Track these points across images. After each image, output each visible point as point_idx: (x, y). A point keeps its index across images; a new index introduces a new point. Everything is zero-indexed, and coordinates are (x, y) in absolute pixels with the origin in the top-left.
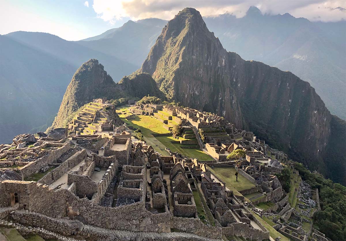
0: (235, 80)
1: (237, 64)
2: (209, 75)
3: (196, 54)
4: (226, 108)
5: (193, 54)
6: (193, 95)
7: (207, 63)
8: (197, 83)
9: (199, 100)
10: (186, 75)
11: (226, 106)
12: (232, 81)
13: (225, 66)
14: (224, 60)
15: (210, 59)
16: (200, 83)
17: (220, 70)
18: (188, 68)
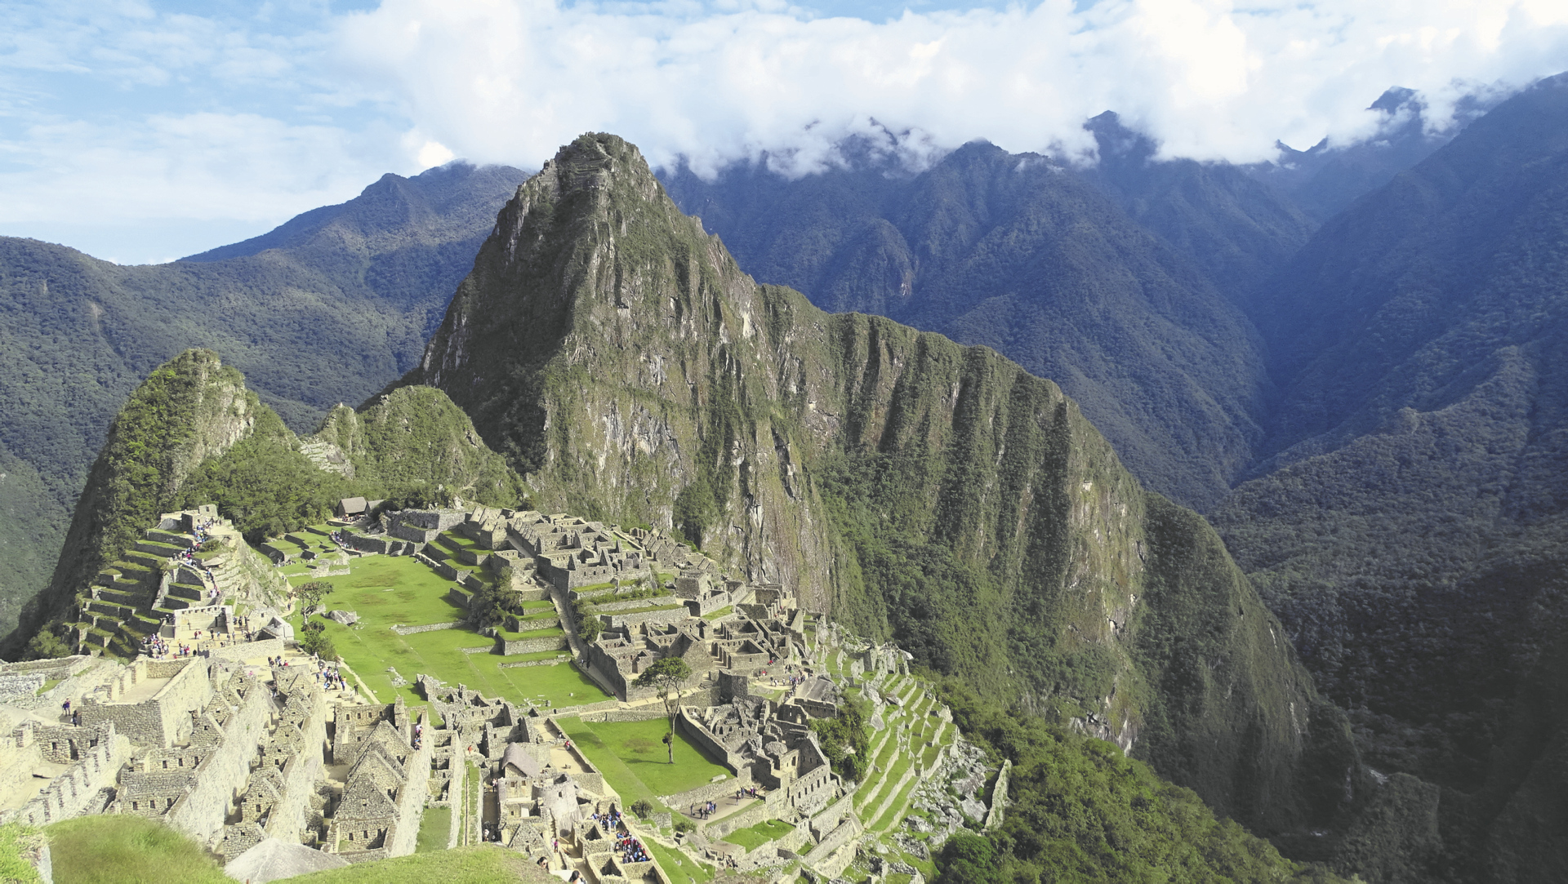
0: (794, 389)
1: (797, 327)
2: (688, 375)
3: (633, 302)
4: (764, 494)
5: (619, 303)
6: (633, 456)
7: (678, 332)
8: (642, 410)
9: (657, 472)
10: (593, 380)
11: (761, 490)
12: (784, 393)
13: (754, 338)
14: (746, 317)
15: (689, 318)
16: (657, 408)
17: (730, 355)
18: (601, 355)
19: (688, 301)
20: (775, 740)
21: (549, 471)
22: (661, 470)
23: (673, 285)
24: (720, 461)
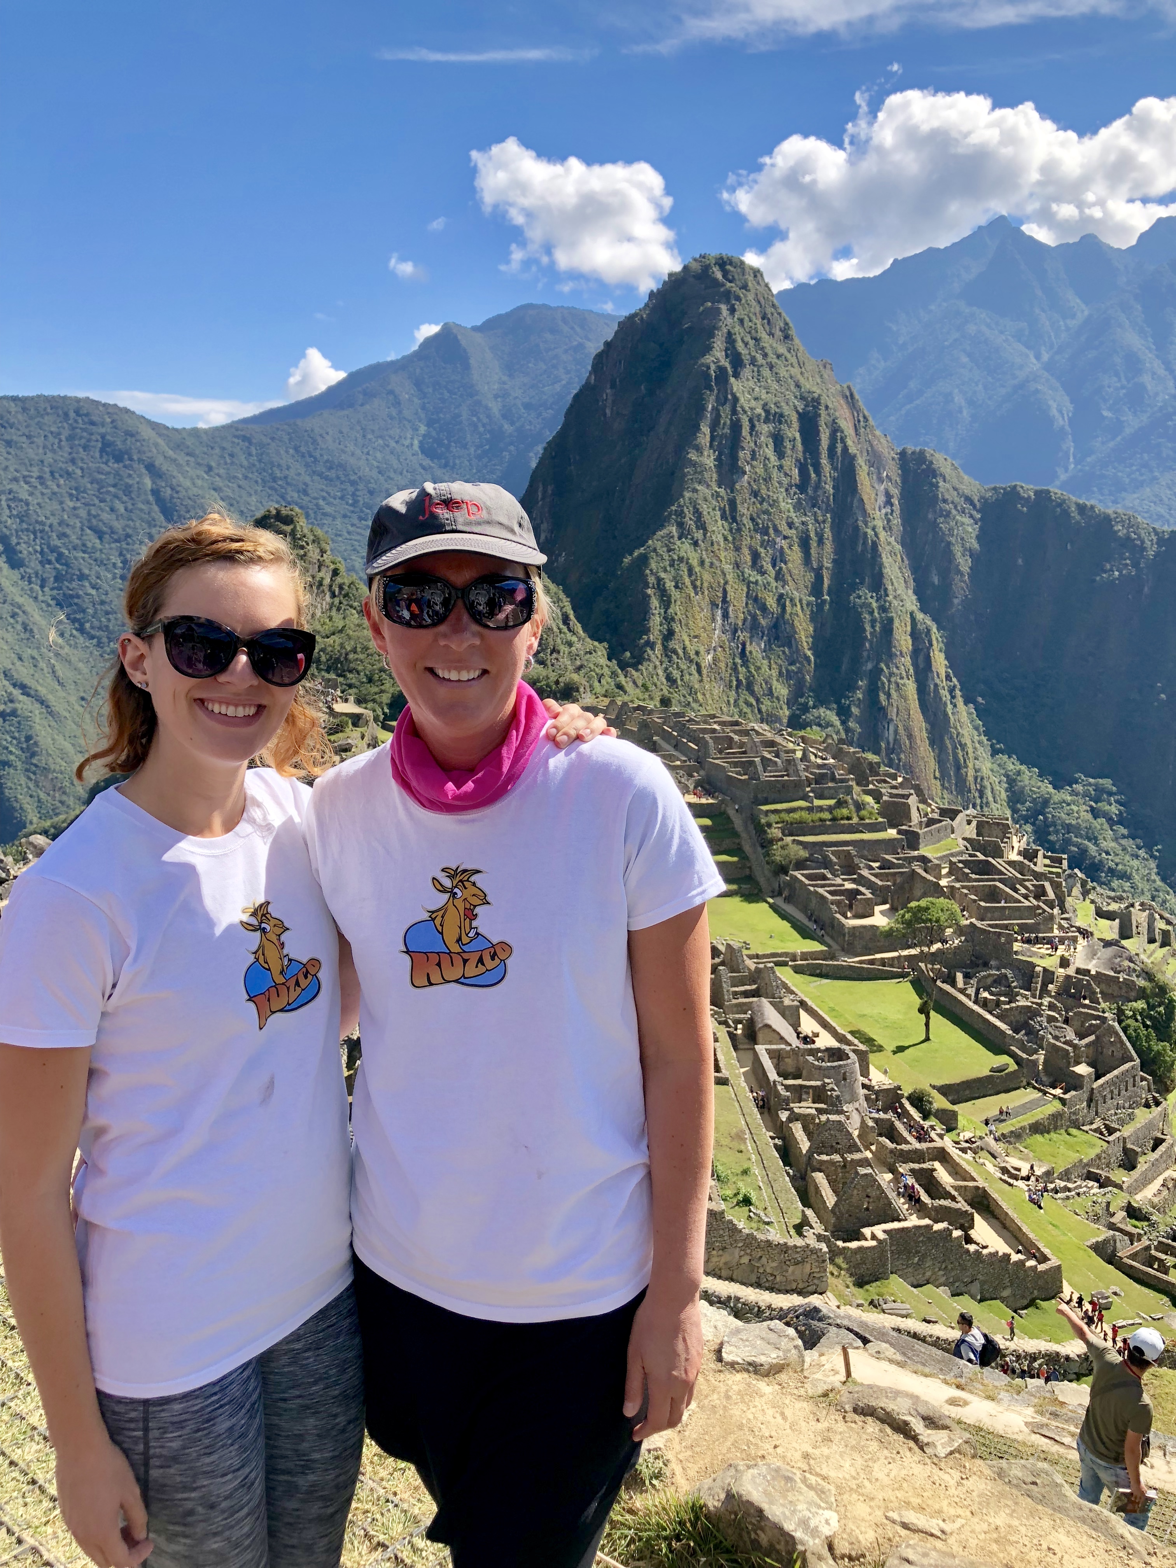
1: (945, 501)
2: (812, 558)
3: (753, 467)
4: (898, 708)
6: (744, 655)
8: (756, 599)
9: (771, 675)
10: (703, 562)
11: (894, 704)
12: (922, 584)
14: (881, 488)
17: (865, 535)
19: (817, 466)
20: (1058, 1021)
21: (652, 667)
22: (775, 673)
23: (799, 446)
24: (844, 667)
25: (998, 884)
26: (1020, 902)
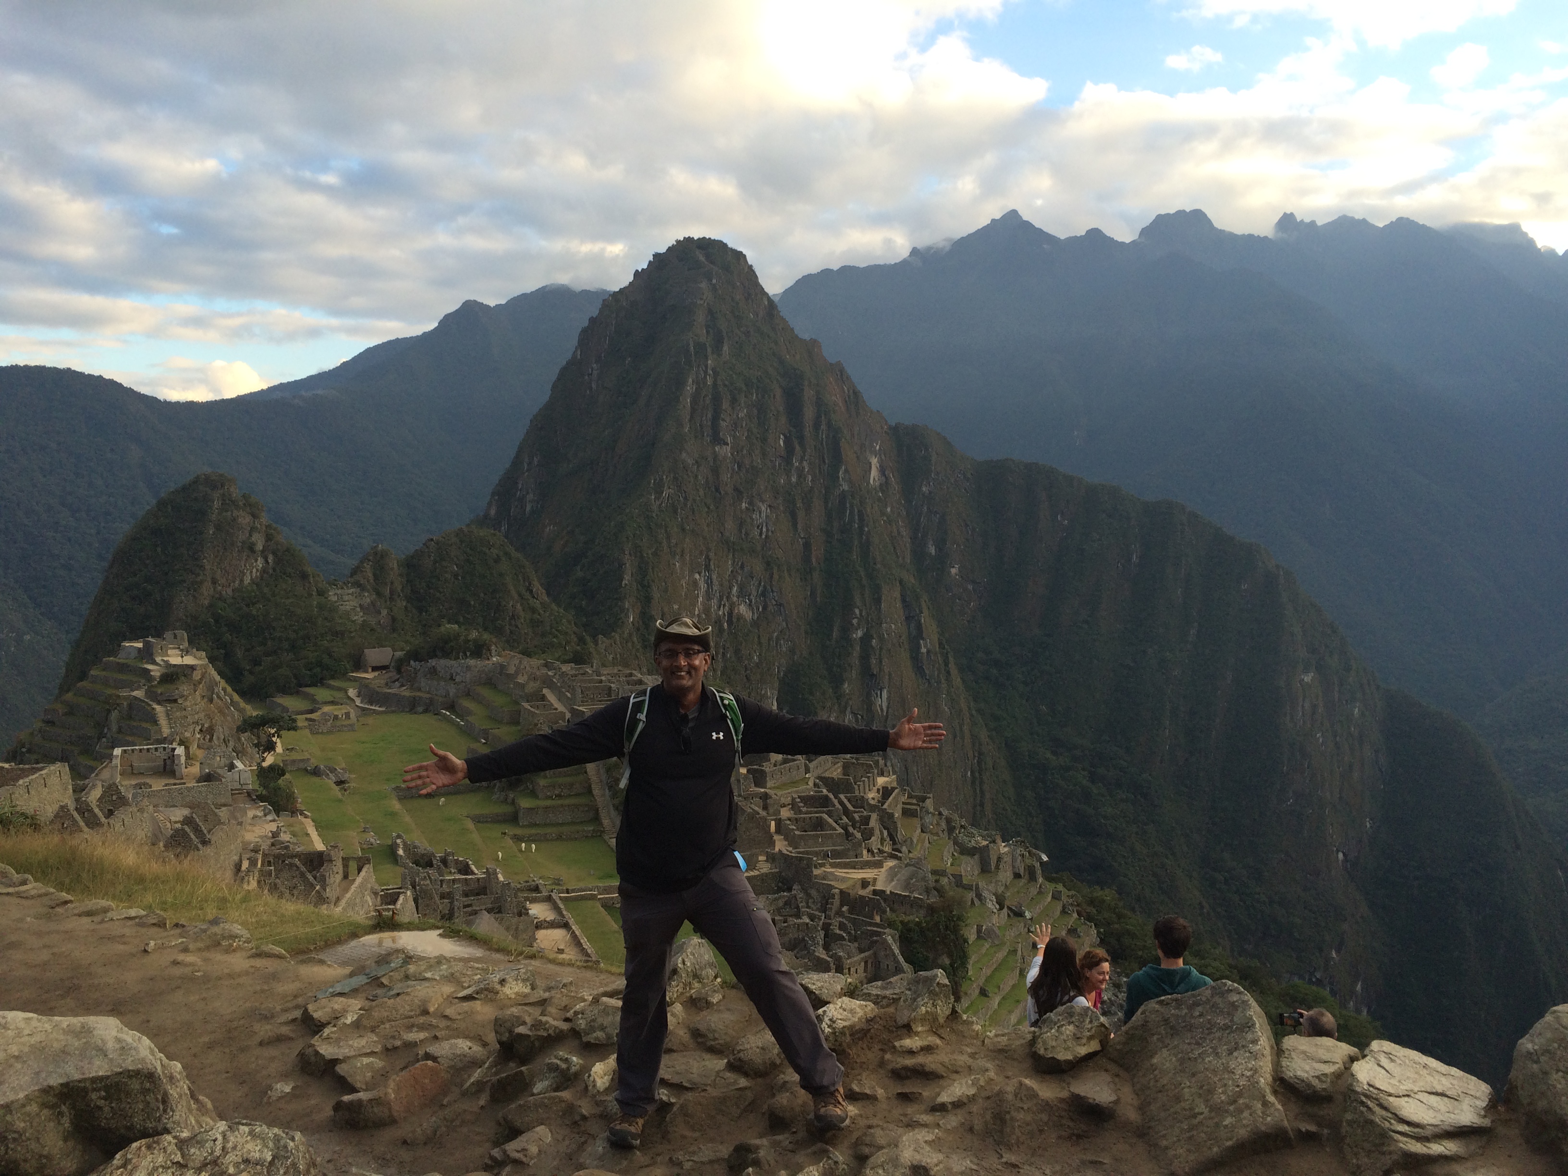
0: (932, 550)
1: (938, 474)
2: (800, 526)
3: (734, 437)
4: (890, 675)
5: (717, 439)
6: (730, 622)
7: (789, 475)
8: (742, 567)
9: (760, 643)
10: (683, 530)
11: (886, 671)
12: (919, 554)
13: (885, 486)
14: (874, 461)
15: (802, 459)
16: (758, 567)
17: (852, 506)
18: (694, 500)
19: (801, 438)
20: (843, 939)
21: (626, 635)
22: (764, 640)
23: (783, 420)
24: (835, 634)
25: (825, 816)
26: (836, 830)
